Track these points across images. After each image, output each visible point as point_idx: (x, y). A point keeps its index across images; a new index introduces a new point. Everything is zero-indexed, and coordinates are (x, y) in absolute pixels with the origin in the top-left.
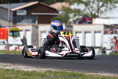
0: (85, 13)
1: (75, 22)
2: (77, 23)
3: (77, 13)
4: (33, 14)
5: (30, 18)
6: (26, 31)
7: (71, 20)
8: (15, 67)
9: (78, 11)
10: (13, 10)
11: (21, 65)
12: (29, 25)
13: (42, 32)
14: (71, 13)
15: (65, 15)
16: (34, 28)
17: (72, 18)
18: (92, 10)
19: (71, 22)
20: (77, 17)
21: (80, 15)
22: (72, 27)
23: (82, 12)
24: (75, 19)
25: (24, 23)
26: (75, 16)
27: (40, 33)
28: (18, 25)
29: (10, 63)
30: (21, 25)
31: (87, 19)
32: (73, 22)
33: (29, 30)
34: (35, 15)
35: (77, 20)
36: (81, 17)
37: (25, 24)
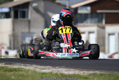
4: (99, 11)
5: (96, 17)
6: (90, 33)
8: (54, 69)
10: (74, 6)
11: (63, 68)
12: (94, 26)
13: (109, 35)
16: (99, 29)
25: (87, 23)
27: (107, 35)
28: (80, 26)
29: (50, 66)
30: (84, 26)
33: (93, 32)
34: (102, 13)
37: (89, 24)
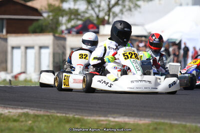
0: (87, 15)
1: (69, 31)
2: (74, 33)
3: (73, 17)
7: (63, 28)
9: (74, 13)
13: (13, 48)
14: (63, 16)
15: (52, 20)
17: (65, 24)
18: (99, 11)
19: (62, 32)
20: (73, 23)
21: (78, 19)
22: (65, 39)
23: (82, 14)
24: (69, 25)
26: (69, 20)
31: (91, 26)
32: (66, 32)
34: (2, 19)
35: (73, 27)
36: (80, 23)
